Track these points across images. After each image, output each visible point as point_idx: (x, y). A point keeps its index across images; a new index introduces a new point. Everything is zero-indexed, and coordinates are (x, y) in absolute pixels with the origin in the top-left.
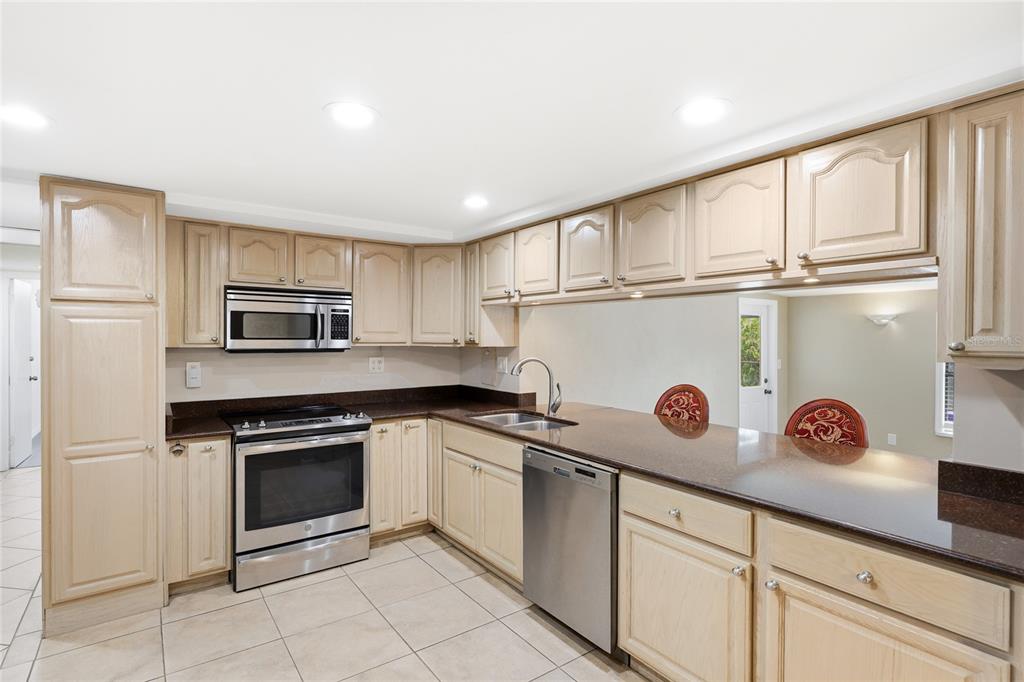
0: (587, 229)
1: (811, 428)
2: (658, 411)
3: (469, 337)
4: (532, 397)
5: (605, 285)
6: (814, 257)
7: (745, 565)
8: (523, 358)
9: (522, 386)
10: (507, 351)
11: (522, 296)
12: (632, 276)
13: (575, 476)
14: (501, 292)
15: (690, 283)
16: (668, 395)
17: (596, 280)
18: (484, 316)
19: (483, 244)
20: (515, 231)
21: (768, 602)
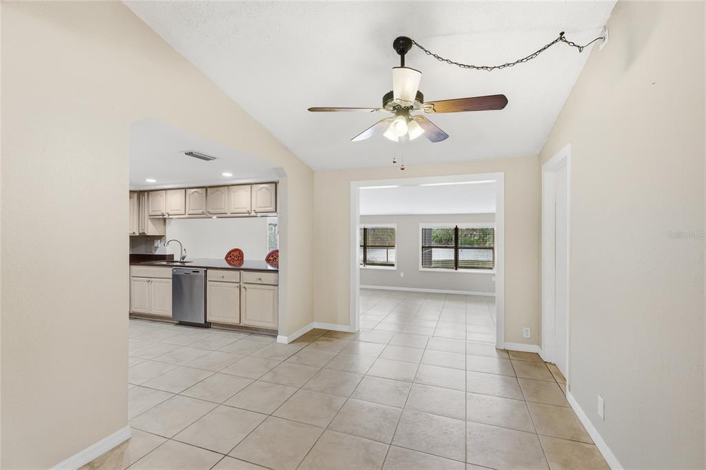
0: (196, 194)
1: (272, 259)
2: (226, 258)
3: (141, 231)
4: (172, 256)
5: (203, 213)
6: (257, 211)
7: (238, 285)
8: (168, 240)
9: (167, 251)
10: (160, 237)
11: (169, 215)
12: (211, 211)
13: (192, 273)
14: (160, 213)
15: (229, 215)
16: (230, 253)
17: (200, 211)
18: (150, 222)
19: (150, 193)
20: (165, 190)
21: (243, 290)
